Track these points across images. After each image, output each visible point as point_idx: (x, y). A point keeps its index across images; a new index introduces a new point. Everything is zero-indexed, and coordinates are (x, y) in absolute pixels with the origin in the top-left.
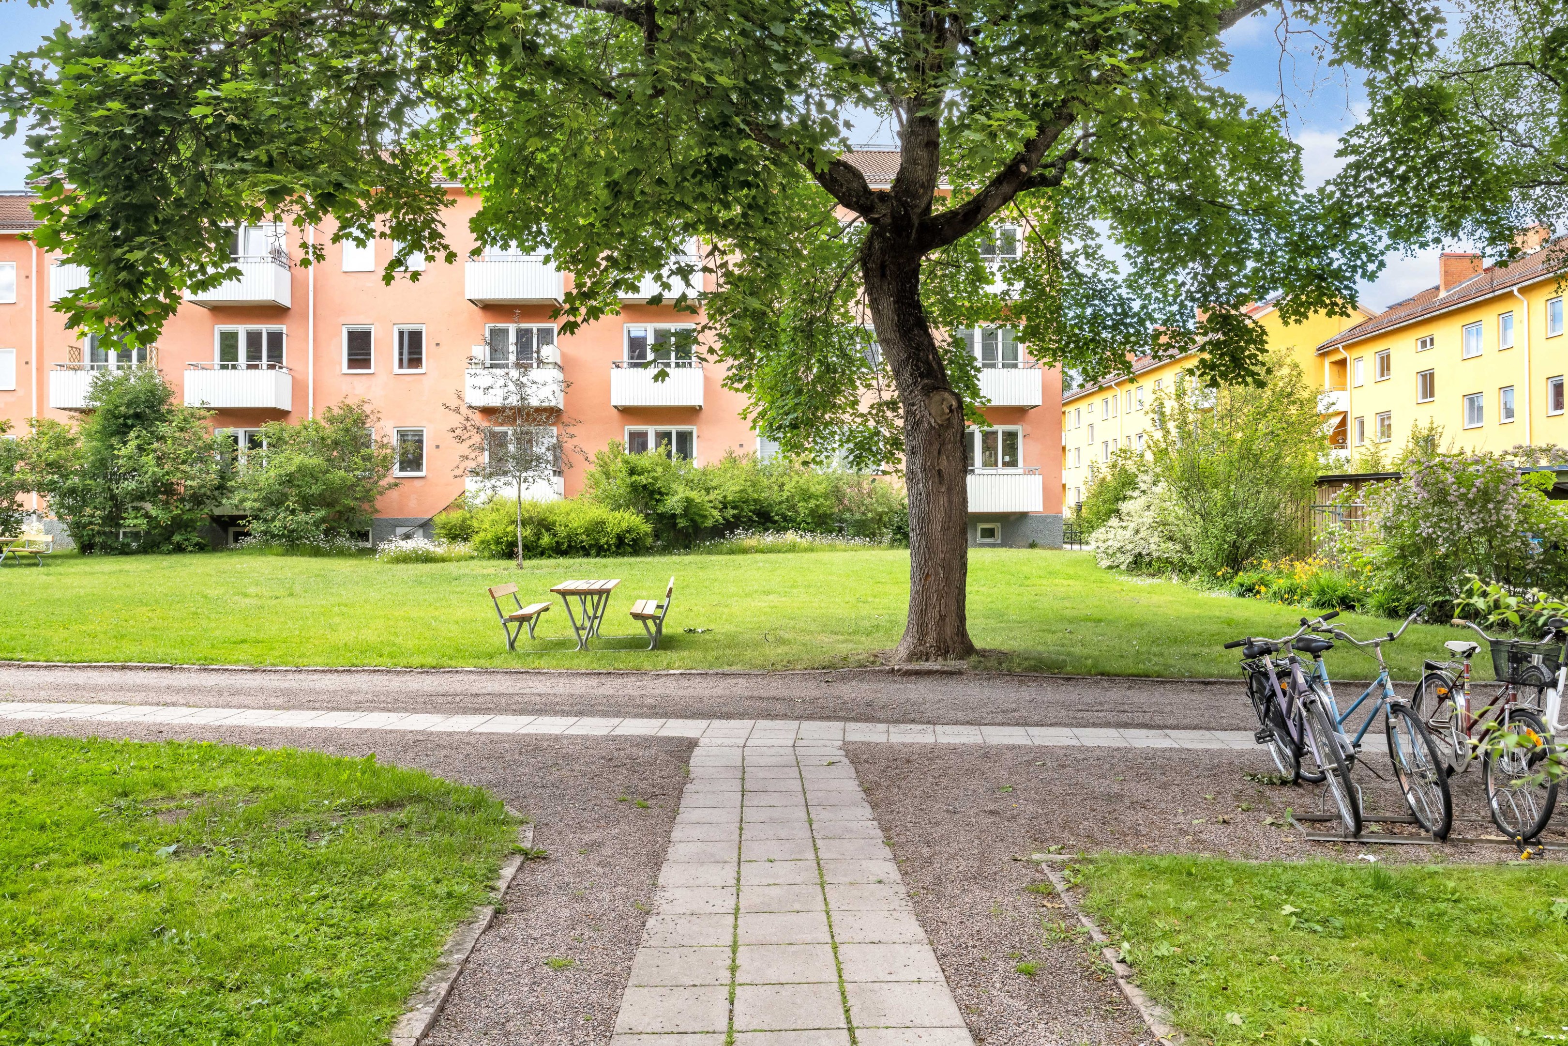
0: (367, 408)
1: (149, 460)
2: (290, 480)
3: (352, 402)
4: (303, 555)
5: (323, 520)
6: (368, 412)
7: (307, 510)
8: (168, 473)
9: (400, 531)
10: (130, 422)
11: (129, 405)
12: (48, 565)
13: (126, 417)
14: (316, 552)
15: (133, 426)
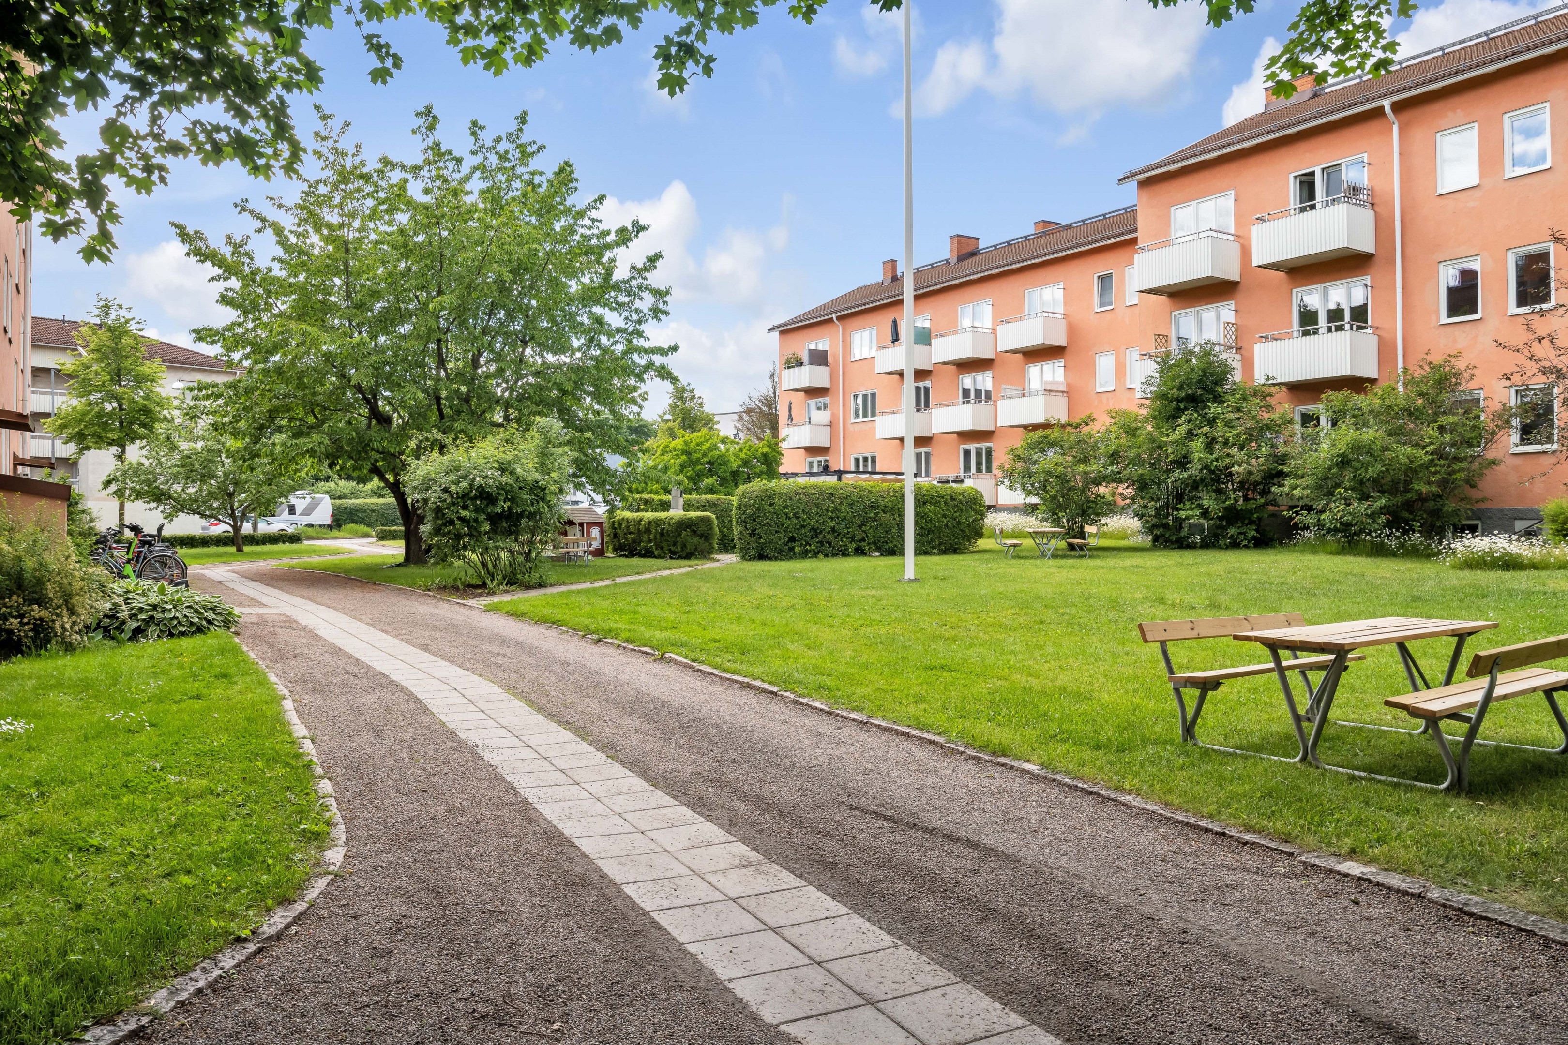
0: (1461, 365)
1: (1197, 445)
2: (1344, 462)
3: (1437, 358)
4: (1359, 554)
5: (1382, 510)
6: (1463, 368)
7: (1364, 497)
8: (1217, 460)
9: (1520, 525)
10: (1182, 406)
11: (1181, 388)
12: (1098, 557)
13: (1179, 401)
14: (1379, 551)
15: (1186, 409)
